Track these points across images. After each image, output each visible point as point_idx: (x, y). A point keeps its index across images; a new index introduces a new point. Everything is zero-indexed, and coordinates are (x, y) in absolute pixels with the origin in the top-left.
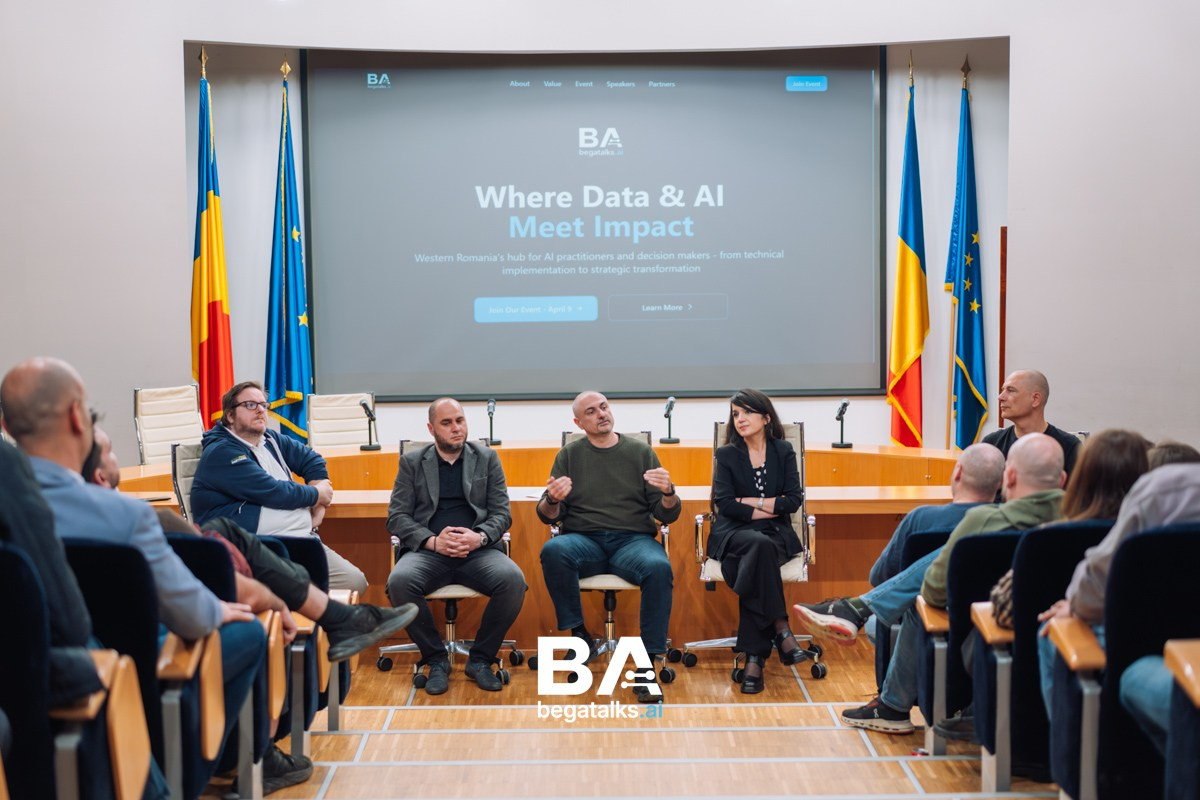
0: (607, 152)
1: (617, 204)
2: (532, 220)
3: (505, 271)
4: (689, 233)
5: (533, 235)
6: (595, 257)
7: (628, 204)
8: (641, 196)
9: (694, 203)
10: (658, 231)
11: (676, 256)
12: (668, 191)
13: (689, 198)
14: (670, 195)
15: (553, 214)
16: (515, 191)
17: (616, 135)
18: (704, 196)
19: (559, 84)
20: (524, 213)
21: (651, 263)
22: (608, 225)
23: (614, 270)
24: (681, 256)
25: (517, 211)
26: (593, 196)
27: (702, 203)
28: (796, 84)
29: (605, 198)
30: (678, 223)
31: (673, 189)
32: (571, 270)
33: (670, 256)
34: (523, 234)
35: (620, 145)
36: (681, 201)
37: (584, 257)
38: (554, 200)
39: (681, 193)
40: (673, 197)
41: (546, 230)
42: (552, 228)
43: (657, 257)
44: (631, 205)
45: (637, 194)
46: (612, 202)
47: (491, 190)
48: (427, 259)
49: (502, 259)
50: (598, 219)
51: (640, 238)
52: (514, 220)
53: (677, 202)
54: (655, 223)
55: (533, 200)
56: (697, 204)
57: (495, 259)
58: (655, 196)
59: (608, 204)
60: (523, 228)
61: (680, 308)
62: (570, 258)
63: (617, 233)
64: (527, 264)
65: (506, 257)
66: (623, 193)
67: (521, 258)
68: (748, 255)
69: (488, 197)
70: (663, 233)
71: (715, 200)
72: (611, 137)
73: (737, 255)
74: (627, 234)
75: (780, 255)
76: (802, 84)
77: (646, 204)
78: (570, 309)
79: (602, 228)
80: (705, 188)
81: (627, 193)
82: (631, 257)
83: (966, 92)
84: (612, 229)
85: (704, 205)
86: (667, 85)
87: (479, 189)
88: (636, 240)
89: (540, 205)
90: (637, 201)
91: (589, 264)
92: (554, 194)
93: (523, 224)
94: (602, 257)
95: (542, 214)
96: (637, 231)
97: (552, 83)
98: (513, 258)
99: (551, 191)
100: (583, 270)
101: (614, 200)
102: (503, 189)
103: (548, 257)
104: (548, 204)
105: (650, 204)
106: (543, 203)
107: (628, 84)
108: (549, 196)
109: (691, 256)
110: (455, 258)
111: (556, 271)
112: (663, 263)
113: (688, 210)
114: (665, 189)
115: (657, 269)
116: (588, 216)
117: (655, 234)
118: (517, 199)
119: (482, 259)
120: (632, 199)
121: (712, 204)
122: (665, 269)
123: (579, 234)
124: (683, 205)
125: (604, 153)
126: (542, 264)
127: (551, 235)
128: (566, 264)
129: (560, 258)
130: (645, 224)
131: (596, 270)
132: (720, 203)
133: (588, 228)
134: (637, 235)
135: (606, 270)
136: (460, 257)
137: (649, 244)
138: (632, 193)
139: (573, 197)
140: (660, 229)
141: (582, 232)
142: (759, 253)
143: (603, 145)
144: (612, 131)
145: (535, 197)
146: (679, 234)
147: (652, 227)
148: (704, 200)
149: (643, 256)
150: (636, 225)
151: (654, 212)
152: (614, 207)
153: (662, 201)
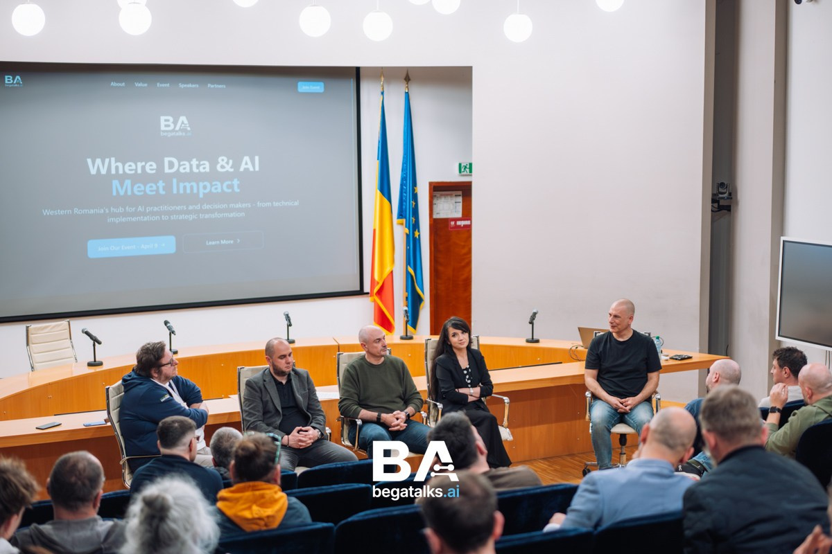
0: (180, 134)
1: (188, 170)
2: (128, 182)
3: (110, 220)
4: (237, 190)
5: (129, 193)
6: (173, 208)
7: (195, 170)
8: (204, 164)
9: (239, 168)
10: (216, 189)
11: (228, 206)
12: (222, 160)
13: (236, 165)
14: (224, 163)
15: (143, 178)
16: (116, 162)
17: (186, 122)
18: (246, 164)
19: (146, 85)
20: (122, 178)
21: (212, 211)
22: (181, 185)
23: (186, 217)
24: (232, 205)
25: (117, 176)
26: (171, 165)
27: (245, 169)
28: (305, 87)
29: (180, 166)
30: (229, 183)
31: (226, 159)
32: (157, 218)
33: (225, 206)
34: (122, 193)
35: (189, 129)
36: (231, 168)
37: (166, 208)
38: (143, 168)
39: (231, 162)
40: (226, 165)
41: (138, 189)
42: (143, 188)
43: (216, 207)
44: (198, 171)
45: (202, 163)
46: (184, 169)
47: (98, 161)
48: (52, 213)
49: (107, 211)
50: (175, 181)
51: (204, 194)
52: (115, 183)
53: (228, 168)
54: (214, 183)
55: (129, 168)
56: (242, 169)
57: (102, 211)
58: (213, 164)
59: (182, 170)
60: (122, 187)
61: (232, 242)
62: (156, 209)
63: (188, 191)
64: (125, 214)
65: (110, 210)
66: (192, 163)
67: (121, 210)
68: (276, 204)
69: (96, 166)
70: (219, 190)
71: (254, 166)
72: (183, 123)
73: (269, 204)
74: (195, 191)
75: (296, 203)
76: (307, 88)
77: (208, 170)
78: (156, 245)
79: (178, 188)
80: (246, 159)
81: (194, 162)
82: (198, 207)
83: (407, 95)
84: (185, 188)
85: (246, 170)
86: (220, 86)
87: (89, 161)
88: (201, 196)
89: (133, 172)
90: (201, 168)
91: (169, 213)
92: (143, 163)
93: (122, 185)
94: (178, 208)
95: (136, 178)
96: (202, 189)
97: (141, 84)
98: (115, 210)
99: (141, 162)
100: (164, 218)
101: (185, 168)
102: (107, 160)
103: (140, 209)
104: (139, 171)
105: (210, 169)
106: (136, 170)
107: (194, 86)
108: (140, 165)
109: (239, 206)
110: (73, 211)
111: (146, 219)
112: (220, 211)
113: (236, 174)
114: (220, 159)
115: (216, 215)
116: (168, 178)
117: (213, 190)
118: (117, 168)
119: (92, 211)
120: (198, 166)
121: (251, 169)
122: (221, 215)
123: (162, 192)
124: (232, 170)
125: (177, 134)
126: (135, 214)
127: (142, 193)
128: (153, 213)
129: (149, 209)
130: (208, 184)
131: (174, 217)
132: (257, 169)
133: (168, 187)
134: (202, 191)
135: (181, 217)
136: (76, 211)
137: (210, 198)
138: (197, 163)
139: (157, 167)
140: (218, 187)
141: (164, 190)
142: (283, 202)
143: (177, 128)
144: (183, 119)
145: (130, 166)
146: (230, 191)
147: (212, 186)
148: (246, 167)
149: (206, 207)
150: (201, 185)
151: (213, 176)
152: (186, 173)
153: (219, 168)
